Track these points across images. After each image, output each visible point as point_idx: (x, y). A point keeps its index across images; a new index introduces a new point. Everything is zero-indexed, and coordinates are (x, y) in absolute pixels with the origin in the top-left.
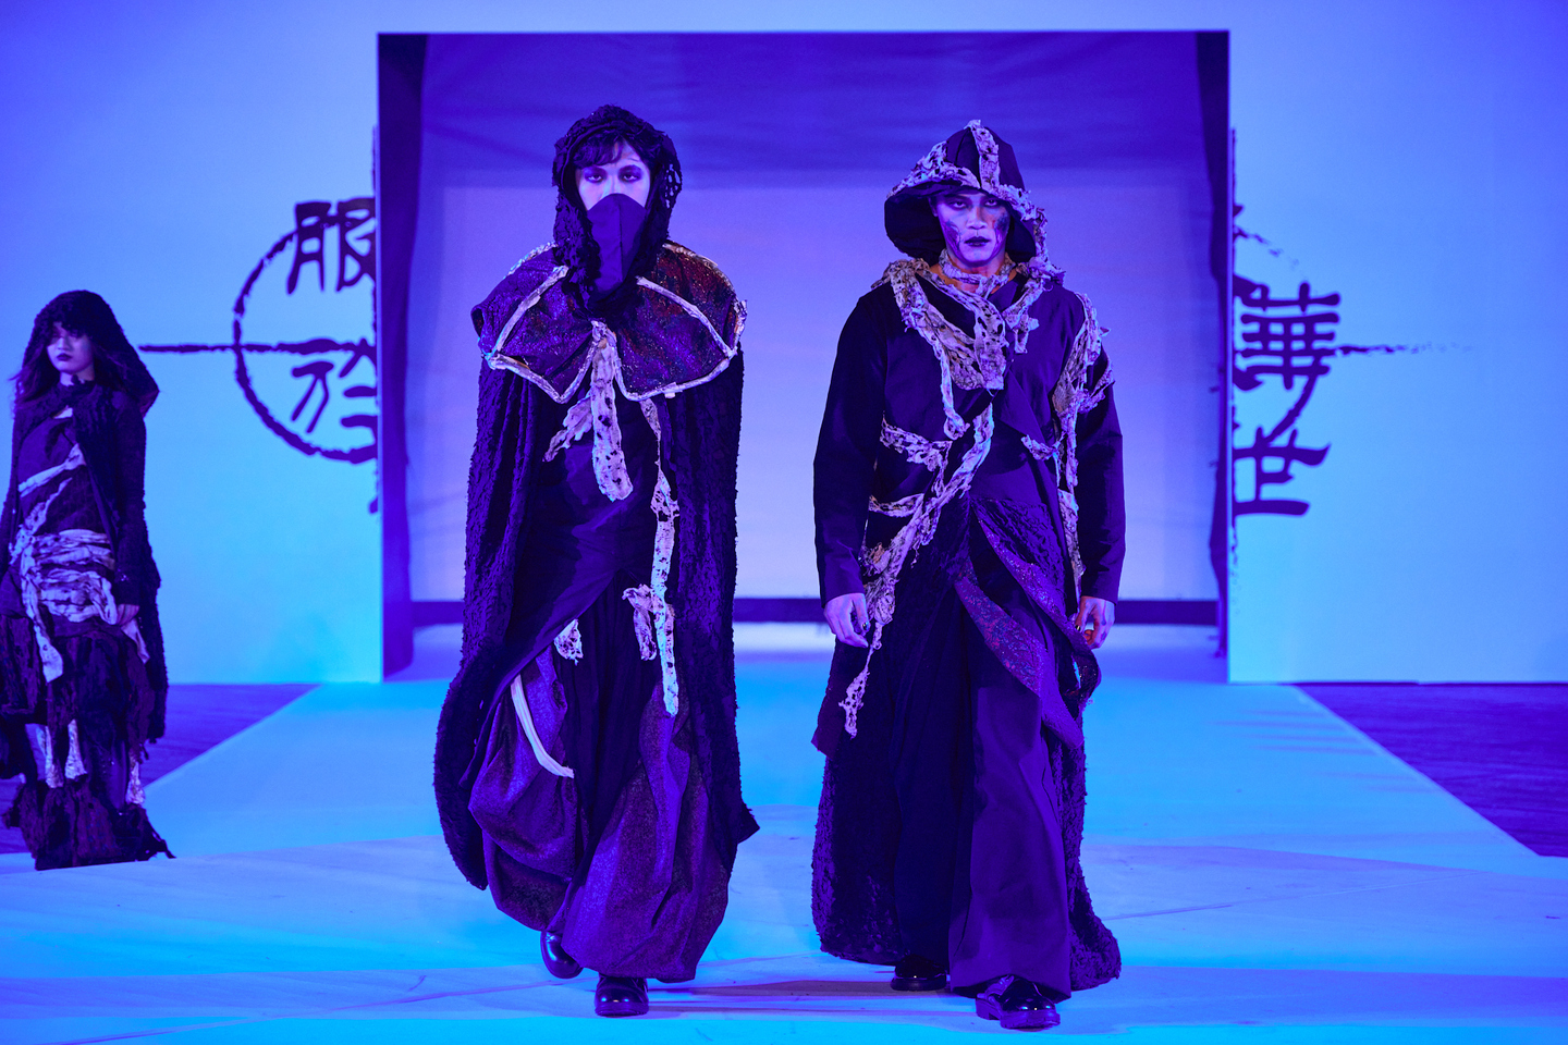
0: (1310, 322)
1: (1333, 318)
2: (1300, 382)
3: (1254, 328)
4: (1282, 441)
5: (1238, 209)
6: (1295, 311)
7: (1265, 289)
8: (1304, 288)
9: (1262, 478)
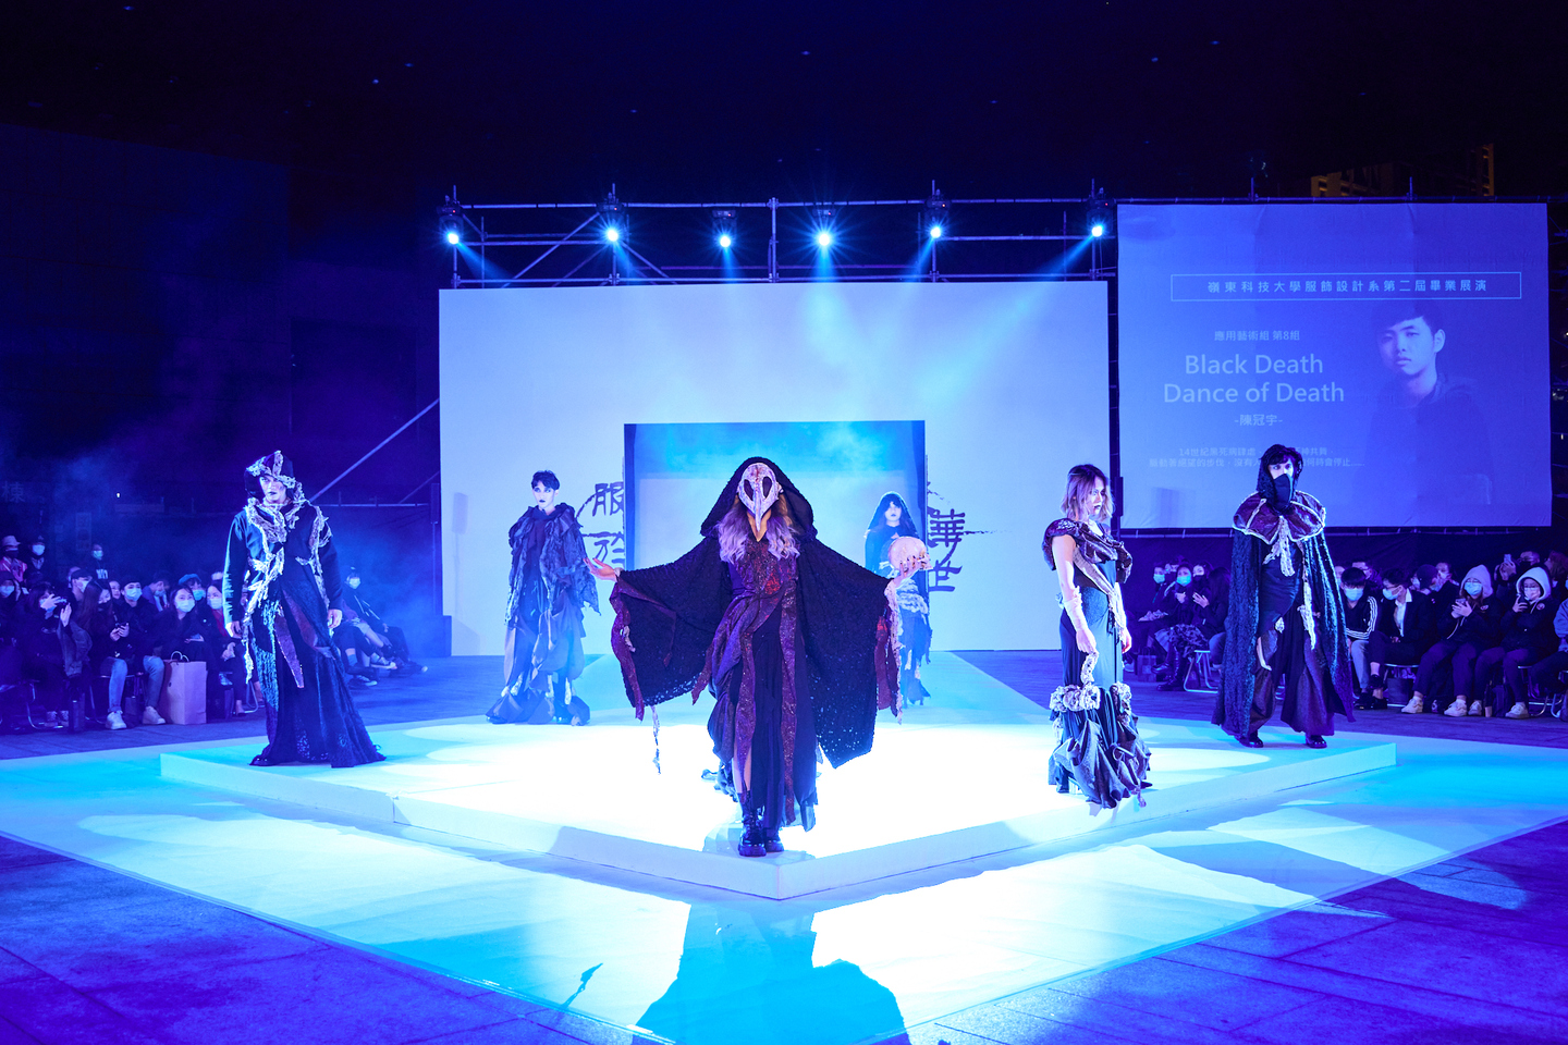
0: (954, 523)
1: (963, 522)
2: (951, 544)
3: (935, 525)
4: (945, 565)
5: (929, 483)
6: (949, 519)
7: (939, 512)
8: (952, 511)
9: (938, 578)
